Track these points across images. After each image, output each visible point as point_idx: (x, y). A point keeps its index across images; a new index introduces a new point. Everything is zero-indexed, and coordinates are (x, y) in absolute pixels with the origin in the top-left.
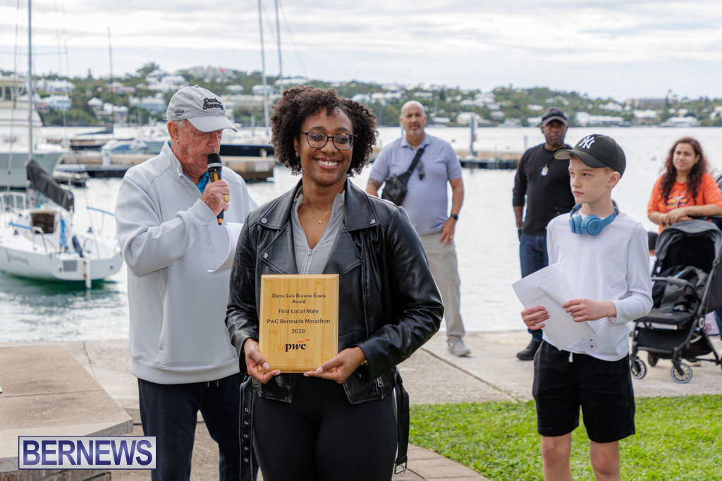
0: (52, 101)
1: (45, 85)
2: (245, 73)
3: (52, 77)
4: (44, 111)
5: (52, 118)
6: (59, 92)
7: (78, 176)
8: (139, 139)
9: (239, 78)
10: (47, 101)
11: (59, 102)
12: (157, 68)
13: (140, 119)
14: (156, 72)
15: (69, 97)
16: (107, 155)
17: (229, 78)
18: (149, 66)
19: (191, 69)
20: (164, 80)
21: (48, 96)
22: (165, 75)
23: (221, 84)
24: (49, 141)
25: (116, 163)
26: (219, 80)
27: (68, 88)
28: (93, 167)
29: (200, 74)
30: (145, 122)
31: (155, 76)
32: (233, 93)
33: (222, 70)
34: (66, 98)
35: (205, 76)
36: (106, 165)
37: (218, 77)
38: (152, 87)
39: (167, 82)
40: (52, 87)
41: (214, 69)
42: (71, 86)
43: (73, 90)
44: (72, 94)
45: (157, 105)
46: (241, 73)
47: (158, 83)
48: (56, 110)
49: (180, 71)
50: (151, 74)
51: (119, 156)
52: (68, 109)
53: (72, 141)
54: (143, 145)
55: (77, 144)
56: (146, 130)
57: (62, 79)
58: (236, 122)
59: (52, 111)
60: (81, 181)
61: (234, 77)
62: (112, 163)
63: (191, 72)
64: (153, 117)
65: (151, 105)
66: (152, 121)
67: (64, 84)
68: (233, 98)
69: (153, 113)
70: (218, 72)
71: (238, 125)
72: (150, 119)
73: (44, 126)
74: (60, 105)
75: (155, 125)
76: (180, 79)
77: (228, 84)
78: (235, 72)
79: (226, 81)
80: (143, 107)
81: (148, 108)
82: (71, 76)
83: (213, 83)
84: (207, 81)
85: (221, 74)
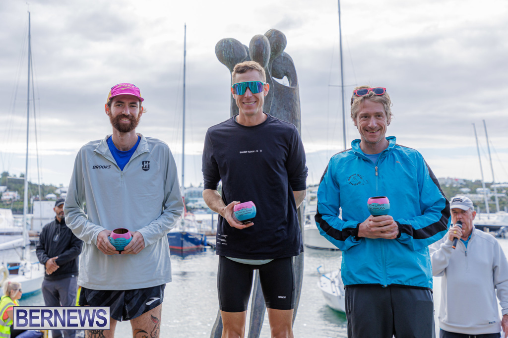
2: (471, 181)
9: (467, 184)
17: (461, 184)
23: (456, 187)
26: (455, 185)
29: (444, 182)
33: (456, 180)
35: (446, 183)
37: (454, 183)
41: (452, 179)
46: (468, 181)
61: (464, 183)
70: (454, 181)
77: (461, 188)
78: (465, 181)
79: (459, 186)
83: (451, 187)
84: (447, 186)
85: (456, 182)
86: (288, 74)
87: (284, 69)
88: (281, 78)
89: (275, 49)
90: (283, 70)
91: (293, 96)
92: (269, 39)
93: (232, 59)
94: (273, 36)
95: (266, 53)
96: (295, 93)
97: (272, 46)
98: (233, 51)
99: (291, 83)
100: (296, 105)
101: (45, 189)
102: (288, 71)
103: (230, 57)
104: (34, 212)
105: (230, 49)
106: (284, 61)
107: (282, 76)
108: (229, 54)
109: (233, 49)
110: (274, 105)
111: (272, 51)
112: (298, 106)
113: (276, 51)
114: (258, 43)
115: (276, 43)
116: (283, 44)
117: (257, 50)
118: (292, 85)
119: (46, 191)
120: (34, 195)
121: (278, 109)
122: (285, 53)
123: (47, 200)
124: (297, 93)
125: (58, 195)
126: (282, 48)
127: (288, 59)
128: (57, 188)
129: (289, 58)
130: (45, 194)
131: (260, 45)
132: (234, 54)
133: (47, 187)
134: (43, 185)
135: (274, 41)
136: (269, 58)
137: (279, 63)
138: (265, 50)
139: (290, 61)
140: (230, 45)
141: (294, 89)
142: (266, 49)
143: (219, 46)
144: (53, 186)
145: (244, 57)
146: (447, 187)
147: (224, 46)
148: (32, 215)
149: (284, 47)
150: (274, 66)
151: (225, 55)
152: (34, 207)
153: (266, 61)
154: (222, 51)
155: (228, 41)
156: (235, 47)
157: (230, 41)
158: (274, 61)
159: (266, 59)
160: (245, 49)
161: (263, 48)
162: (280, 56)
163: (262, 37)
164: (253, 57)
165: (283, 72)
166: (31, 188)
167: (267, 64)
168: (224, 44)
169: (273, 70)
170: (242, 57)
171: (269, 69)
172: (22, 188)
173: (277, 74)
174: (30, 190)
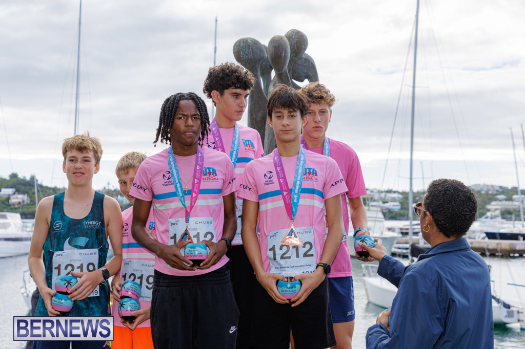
0: (390, 205)
1: (385, 196)
2: (507, 188)
3: (389, 191)
4: (385, 211)
5: (390, 215)
6: (394, 200)
9: (503, 190)
10: (387, 205)
11: (394, 206)
15: (400, 203)
17: (497, 191)
19: (472, 186)
21: (387, 202)
23: (492, 194)
24: (390, 229)
26: (490, 192)
27: (399, 197)
29: (479, 188)
32: (500, 200)
33: (492, 186)
34: (397, 203)
35: (482, 190)
37: (490, 190)
40: (389, 197)
41: (487, 186)
42: (401, 196)
43: (402, 199)
44: (401, 201)
46: (505, 188)
48: (392, 210)
52: (399, 210)
53: (401, 229)
55: (404, 231)
57: (395, 192)
58: (503, 218)
59: (390, 211)
61: (501, 190)
67: (396, 195)
68: (500, 203)
70: (490, 188)
71: (504, 220)
73: (386, 220)
74: (395, 207)
77: (497, 195)
78: (501, 187)
79: (495, 192)
82: (400, 190)
83: (487, 193)
84: (483, 192)
85: (492, 189)
86: (309, 76)
87: (306, 71)
88: (302, 81)
89: (295, 51)
90: (304, 73)
92: (289, 40)
93: (251, 60)
94: (294, 37)
95: (285, 55)
97: (292, 47)
98: (252, 51)
102: (310, 73)
103: (248, 58)
105: (249, 49)
106: (305, 63)
107: (302, 78)
108: (247, 55)
109: (252, 49)
111: (292, 52)
113: (296, 53)
114: (277, 44)
115: (297, 44)
116: (305, 45)
117: (275, 52)
122: (306, 54)
126: (303, 50)
127: (309, 61)
129: (310, 59)
131: (279, 46)
132: (253, 55)
134: (56, 188)
135: (295, 42)
136: (288, 60)
137: (300, 65)
138: (284, 51)
139: (312, 63)
140: (249, 45)
142: (285, 51)
143: (237, 46)
145: (264, 58)
146: (482, 194)
147: (242, 46)
149: (305, 49)
150: (295, 68)
151: (243, 55)
153: (285, 63)
154: (240, 51)
155: (247, 41)
156: (254, 48)
157: (249, 41)
158: (295, 62)
159: (285, 61)
160: (265, 50)
161: (283, 49)
162: (301, 58)
163: (281, 38)
164: (272, 59)
165: (304, 75)
166: (42, 191)
167: (286, 67)
168: (242, 44)
169: (294, 72)
170: (262, 58)
171: (289, 71)
172: (33, 190)
173: (298, 77)
174: (41, 193)
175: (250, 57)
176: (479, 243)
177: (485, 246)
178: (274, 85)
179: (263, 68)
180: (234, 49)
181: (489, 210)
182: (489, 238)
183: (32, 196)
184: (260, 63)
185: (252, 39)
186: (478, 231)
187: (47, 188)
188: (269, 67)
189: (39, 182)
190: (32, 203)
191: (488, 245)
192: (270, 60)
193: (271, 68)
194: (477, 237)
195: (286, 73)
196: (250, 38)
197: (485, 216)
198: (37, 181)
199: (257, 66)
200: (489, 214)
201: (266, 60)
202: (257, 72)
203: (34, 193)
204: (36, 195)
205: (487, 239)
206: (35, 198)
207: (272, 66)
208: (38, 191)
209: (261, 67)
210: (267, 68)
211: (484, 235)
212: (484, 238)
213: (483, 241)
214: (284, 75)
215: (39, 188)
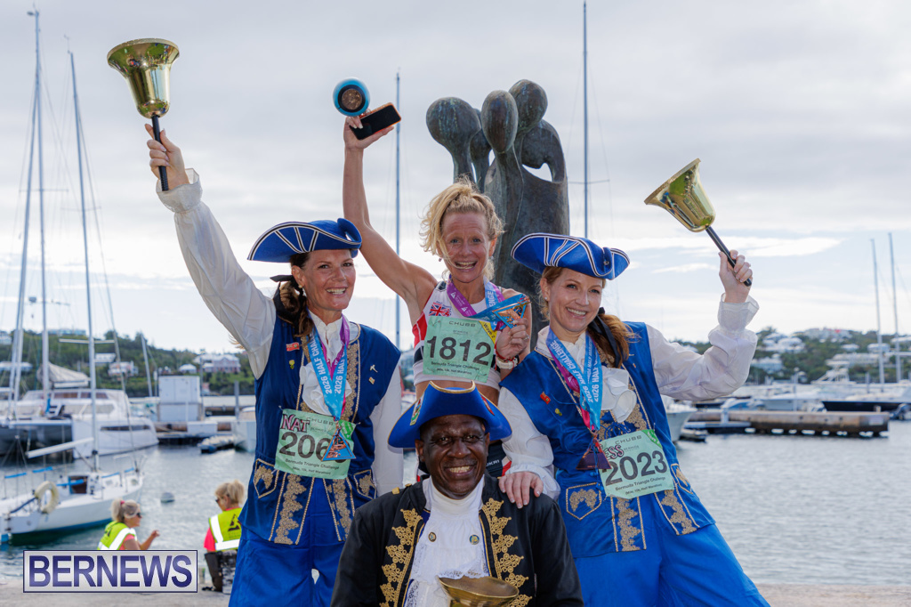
2: (861, 333)
7: (698, 433)
8: (756, 397)
9: (854, 337)
12: (774, 331)
13: (757, 377)
14: (773, 335)
16: (725, 413)
17: (845, 338)
18: (767, 330)
19: (806, 331)
20: (781, 341)
22: (782, 337)
23: (836, 343)
25: (734, 420)
26: (834, 340)
28: (713, 424)
29: (816, 335)
30: (762, 382)
31: (772, 339)
32: (849, 352)
33: (837, 331)
35: (821, 337)
36: (724, 422)
37: (833, 337)
38: (769, 349)
39: (784, 344)
41: (830, 330)
45: (773, 365)
46: (857, 332)
47: (775, 345)
49: (796, 333)
50: (769, 337)
51: (736, 413)
54: (759, 403)
56: (763, 388)
58: (851, 380)
60: (702, 437)
61: (850, 336)
62: (730, 420)
63: (807, 334)
64: (770, 376)
65: (768, 365)
66: (768, 381)
68: (848, 356)
69: (770, 372)
70: (833, 333)
71: (853, 383)
72: (767, 378)
75: (771, 384)
76: (797, 340)
77: (844, 343)
78: (851, 332)
79: (841, 340)
80: (760, 367)
81: (766, 368)
82: (694, 341)
83: (828, 342)
84: (822, 341)
85: (837, 335)
86: (549, 160)
87: (544, 150)
88: (538, 167)
89: (526, 116)
90: (542, 153)
91: (556, 197)
92: (516, 99)
93: (456, 135)
94: (523, 94)
95: (509, 122)
96: (561, 193)
97: (521, 110)
98: (457, 120)
99: (554, 174)
100: (562, 212)
101: (178, 357)
102: (551, 154)
103: (451, 132)
104: (161, 393)
105: (452, 116)
106: (543, 136)
107: (539, 163)
108: (450, 127)
109: (457, 116)
110: (525, 213)
111: (521, 119)
112: (566, 215)
113: (529, 119)
114: (496, 105)
115: (529, 105)
116: (541, 107)
117: (494, 119)
118: (555, 178)
119: (179, 361)
120: (159, 366)
121: (532, 220)
122: (545, 122)
123: (181, 374)
124: (564, 192)
125: (198, 366)
126: (539, 114)
127: (549, 133)
128: (196, 355)
129: (552, 131)
130: (178, 365)
131: (499, 108)
132: (459, 126)
133: (180, 353)
134: (174, 350)
135: (525, 101)
136: (515, 132)
137: (534, 141)
138: (508, 118)
139: (554, 136)
140: (452, 110)
141: (559, 186)
142: (510, 117)
143: (433, 112)
144: (190, 353)
145: (476, 130)
146: (821, 344)
147: (442, 112)
148: (158, 399)
149: (543, 113)
150: (526, 146)
151: (442, 127)
152: (161, 386)
153: (510, 138)
154: (438, 121)
155: (448, 103)
156: (460, 114)
157: (452, 103)
158: (527, 136)
159: (510, 133)
160: (477, 117)
161: (506, 114)
162: (537, 128)
163: (504, 95)
164: (489, 131)
165: (541, 156)
166: (154, 356)
167: (512, 144)
168: (441, 108)
169: (525, 152)
170: (472, 131)
171: (517, 151)
172: (141, 356)
173: (531, 160)
174: (152, 360)
175: (453, 130)
176: (813, 416)
177: (822, 421)
178: (493, 175)
179: (476, 147)
180: (428, 118)
181: (830, 368)
182: (828, 410)
183: (141, 363)
184: (470, 140)
185: (456, 99)
186: (811, 400)
187: (161, 351)
188: (484, 146)
189: (149, 343)
190: (141, 375)
191: (826, 420)
192: (485, 132)
193: (489, 148)
194: (810, 409)
195: (513, 154)
196: (454, 99)
197: (823, 378)
198: (146, 341)
199: (465, 145)
200: (830, 374)
201: (480, 135)
202: (465, 154)
203: (143, 360)
204: (146, 363)
205: (825, 412)
206: (145, 366)
207: (491, 144)
208: (149, 357)
209: (472, 146)
210: (483, 149)
211: (821, 406)
212: (820, 410)
213: (819, 413)
214: (509, 157)
215: (150, 352)
